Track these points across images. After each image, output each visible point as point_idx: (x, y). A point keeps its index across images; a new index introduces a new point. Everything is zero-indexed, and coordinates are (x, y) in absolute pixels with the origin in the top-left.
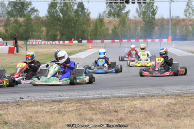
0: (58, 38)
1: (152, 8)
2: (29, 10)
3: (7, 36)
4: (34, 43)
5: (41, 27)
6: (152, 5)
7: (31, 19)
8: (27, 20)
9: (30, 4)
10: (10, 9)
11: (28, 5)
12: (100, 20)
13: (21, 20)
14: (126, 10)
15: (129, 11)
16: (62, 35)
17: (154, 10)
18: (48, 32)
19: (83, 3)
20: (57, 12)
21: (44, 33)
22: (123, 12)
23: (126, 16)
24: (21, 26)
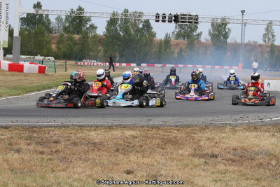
0: (117, 59)
1: (225, 30)
2: (88, 26)
3: (59, 54)
4: (86, 63)
5: (98, 46)
6: (225, 27)
7: (88, 37)
8: (84, 37)
9: (89, 19)
10: (67, 25)
11: (87, 21)
12: (167, 42)
13: (77, 37)
14: (198, 31)
15: (201, 33)
16: (122, 56)
17: (226, 33)
18: (106, 52)
19: (150, 21)
20: (116, 30)
21: (101, 53)
22: (195, 33)
23: (198, 38)
24: (75, 44)
